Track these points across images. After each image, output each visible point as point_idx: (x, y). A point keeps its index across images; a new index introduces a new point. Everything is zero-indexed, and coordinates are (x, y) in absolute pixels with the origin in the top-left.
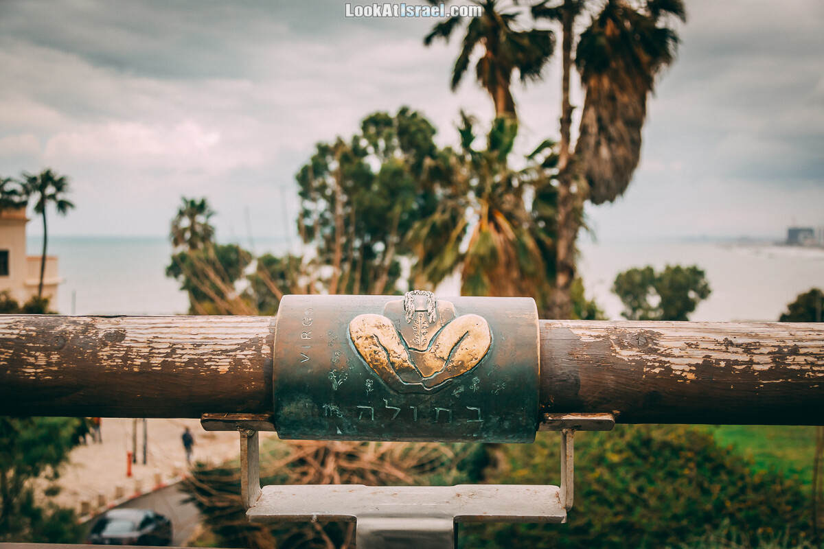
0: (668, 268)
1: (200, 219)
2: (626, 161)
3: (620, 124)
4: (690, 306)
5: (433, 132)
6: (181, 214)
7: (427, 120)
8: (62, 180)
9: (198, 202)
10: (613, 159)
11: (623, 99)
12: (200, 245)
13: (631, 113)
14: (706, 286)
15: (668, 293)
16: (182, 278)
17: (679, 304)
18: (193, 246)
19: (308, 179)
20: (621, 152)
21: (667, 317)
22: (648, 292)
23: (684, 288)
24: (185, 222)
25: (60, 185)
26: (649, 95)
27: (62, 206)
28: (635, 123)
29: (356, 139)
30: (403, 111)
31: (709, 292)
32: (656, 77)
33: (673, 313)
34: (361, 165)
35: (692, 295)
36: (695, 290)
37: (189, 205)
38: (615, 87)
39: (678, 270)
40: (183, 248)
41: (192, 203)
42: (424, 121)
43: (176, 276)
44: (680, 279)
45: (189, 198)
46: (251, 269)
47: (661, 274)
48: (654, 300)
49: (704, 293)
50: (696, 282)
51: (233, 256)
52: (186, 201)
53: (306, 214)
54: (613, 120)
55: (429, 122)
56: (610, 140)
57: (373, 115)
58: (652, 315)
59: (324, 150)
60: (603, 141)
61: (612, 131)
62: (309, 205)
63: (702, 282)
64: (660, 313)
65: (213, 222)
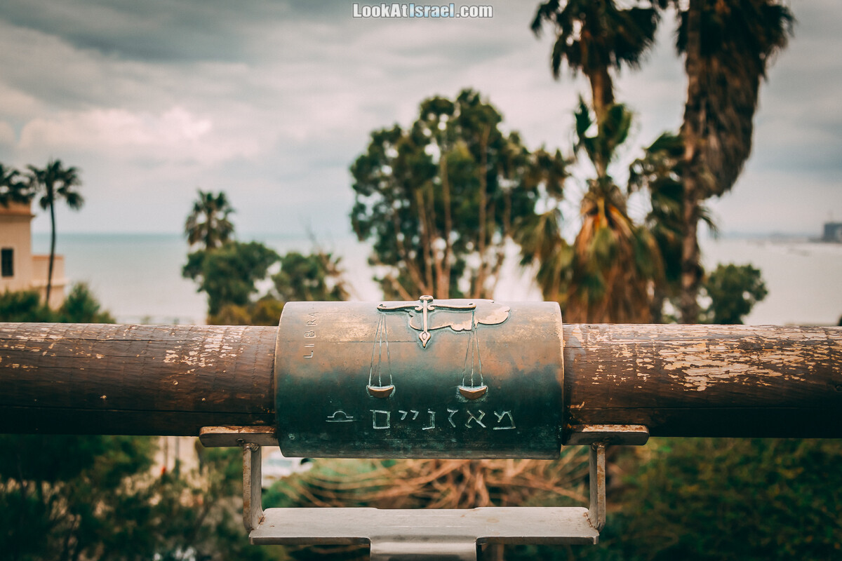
0: (720, 267)
1: (219, 215)
2: (736, 151)
3: (730, 111)
4: (745, 308)
5: (498, 118)
6: (198, 209)
7: (492, 106)
8: (71, 170)
9: (215, 196)
10: (723, 149)
11: (735, 83)
12: (219, 243)
13: (743, 98)
14: (762, 287)
15: (721, 294)
16: (200, 278)
17: (733, 306)
18: (210, 243)
19: (363, 172)
20: (731, 141)
21: (720, 320)
22: (699, 293)
23: (738, 289)
24: (202, 218)
25: (69, 177)
26: (761, 80)
27: (74, 200)
28: (747, 109)
29: (417, 126)
30: (464, 96)
31: (766, 293)
32: (769, 61)
33: (727, 315)
34: (423, 154)
35: (747, 296)
36: (750, 291)
37: (206, 199)
38: (725, 70)
39: (731, 269)
40: (199, 246)
41: (209, 197)
42: (489, 107)
43: (193, 276)
44: (734, 278)
45: (206, 190)
46: (275, 269)
47: (713, 273)
48: (704, 301)
49: (760, 294)
50: (751, 282)
51: (256, 255)
52: (202, 194)
53: (360, 208)
54: (723, 107)
55: (493, 107)
56: (720, 128)
57: (432, 99)
58: (703, 317)
59: (379, 139)
60: (712, 129)
61: (722, 118)
62: (363, 199)
63: (758, 282)
64: (712, 315)
65: (232, 218)
